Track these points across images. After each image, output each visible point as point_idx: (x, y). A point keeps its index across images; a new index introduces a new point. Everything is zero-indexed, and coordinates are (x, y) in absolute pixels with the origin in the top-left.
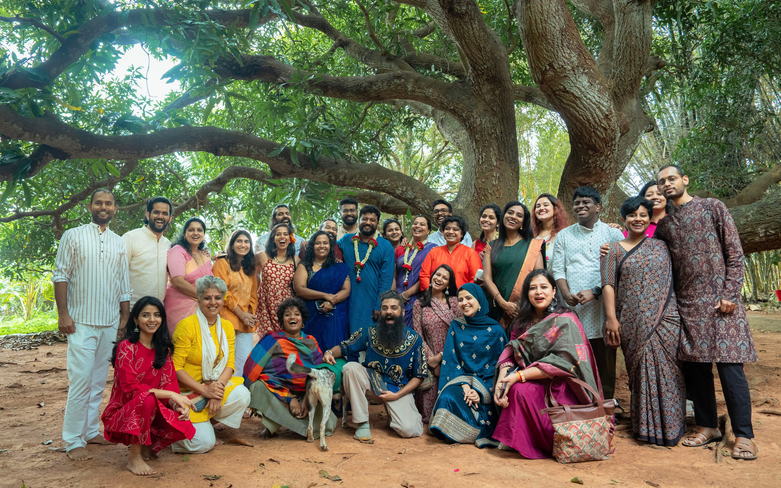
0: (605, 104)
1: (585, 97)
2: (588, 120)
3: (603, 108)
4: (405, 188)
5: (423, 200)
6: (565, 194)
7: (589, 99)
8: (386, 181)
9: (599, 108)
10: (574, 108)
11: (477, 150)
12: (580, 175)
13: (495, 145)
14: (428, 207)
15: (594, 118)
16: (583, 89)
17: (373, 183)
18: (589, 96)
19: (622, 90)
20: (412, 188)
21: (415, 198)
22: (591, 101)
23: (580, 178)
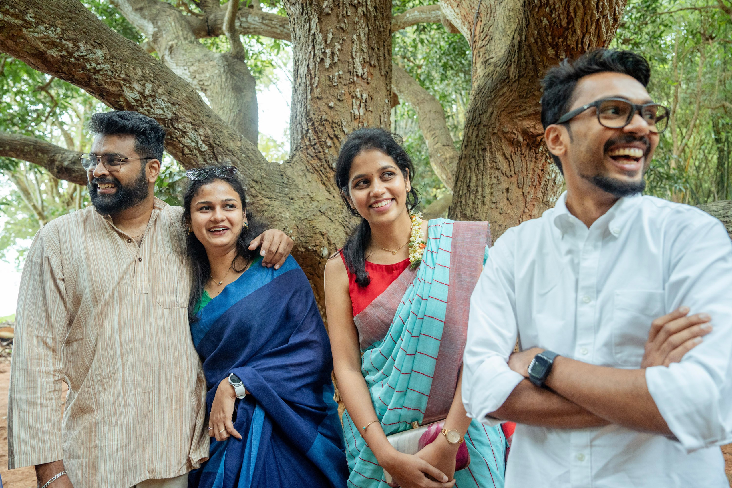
4: (149, 86)
5: (196, 127)
6: (488, 154)
8: (99, 53)
11: (320, 37)
12: (528, 117)
13: (362, 30)
14: (205, 148)
17: (54, 45)
20: (170, 93)
21: (176, 118)
23: (527, 124)
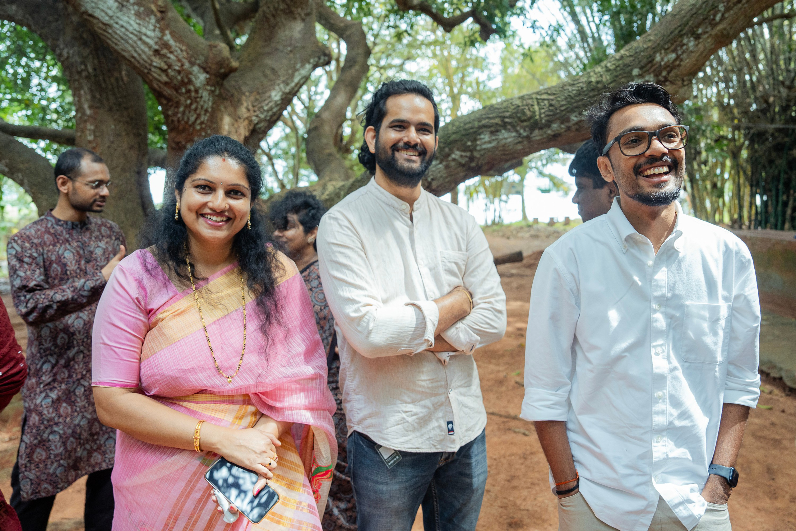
0: (149, 33)
1: (117, 23)
2: (133, 57)
3: (148, 40)
7: (122, 26)
9: (140, 39)
10: (110, 39)
15: (139, 55)
16: (110, 13)
18: (121, 23)
19: (272, 9)
22: (127, 30)
